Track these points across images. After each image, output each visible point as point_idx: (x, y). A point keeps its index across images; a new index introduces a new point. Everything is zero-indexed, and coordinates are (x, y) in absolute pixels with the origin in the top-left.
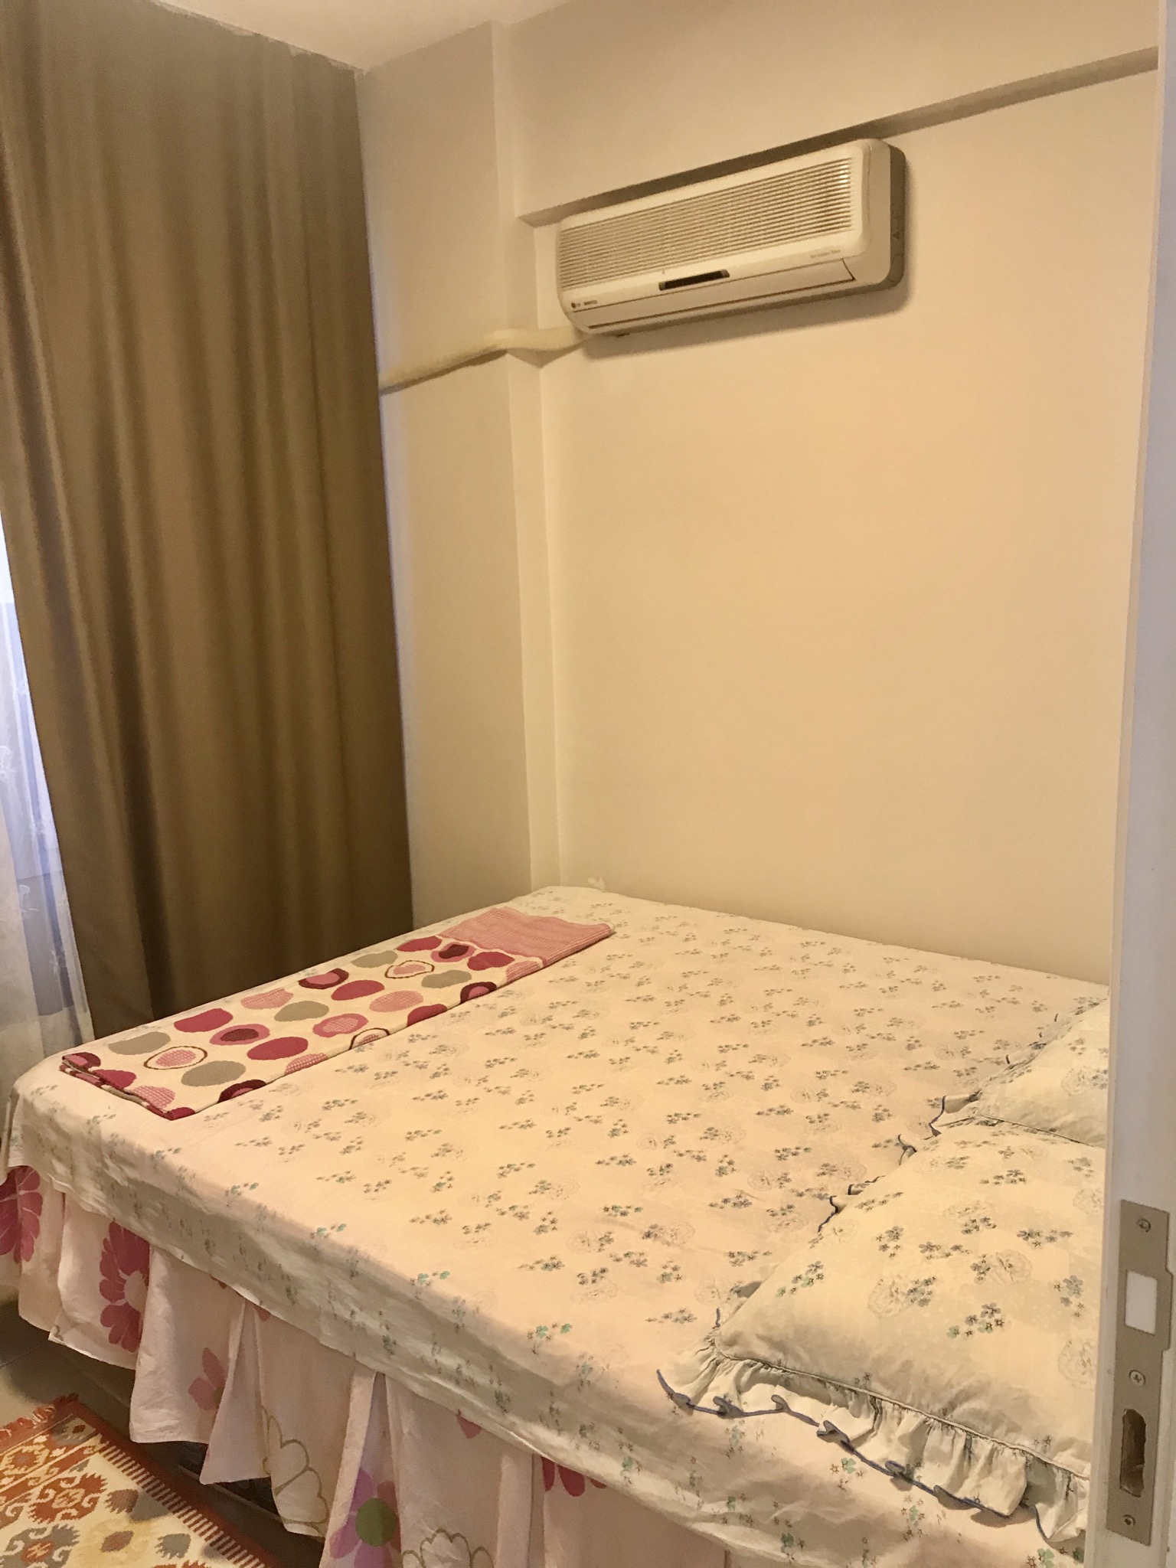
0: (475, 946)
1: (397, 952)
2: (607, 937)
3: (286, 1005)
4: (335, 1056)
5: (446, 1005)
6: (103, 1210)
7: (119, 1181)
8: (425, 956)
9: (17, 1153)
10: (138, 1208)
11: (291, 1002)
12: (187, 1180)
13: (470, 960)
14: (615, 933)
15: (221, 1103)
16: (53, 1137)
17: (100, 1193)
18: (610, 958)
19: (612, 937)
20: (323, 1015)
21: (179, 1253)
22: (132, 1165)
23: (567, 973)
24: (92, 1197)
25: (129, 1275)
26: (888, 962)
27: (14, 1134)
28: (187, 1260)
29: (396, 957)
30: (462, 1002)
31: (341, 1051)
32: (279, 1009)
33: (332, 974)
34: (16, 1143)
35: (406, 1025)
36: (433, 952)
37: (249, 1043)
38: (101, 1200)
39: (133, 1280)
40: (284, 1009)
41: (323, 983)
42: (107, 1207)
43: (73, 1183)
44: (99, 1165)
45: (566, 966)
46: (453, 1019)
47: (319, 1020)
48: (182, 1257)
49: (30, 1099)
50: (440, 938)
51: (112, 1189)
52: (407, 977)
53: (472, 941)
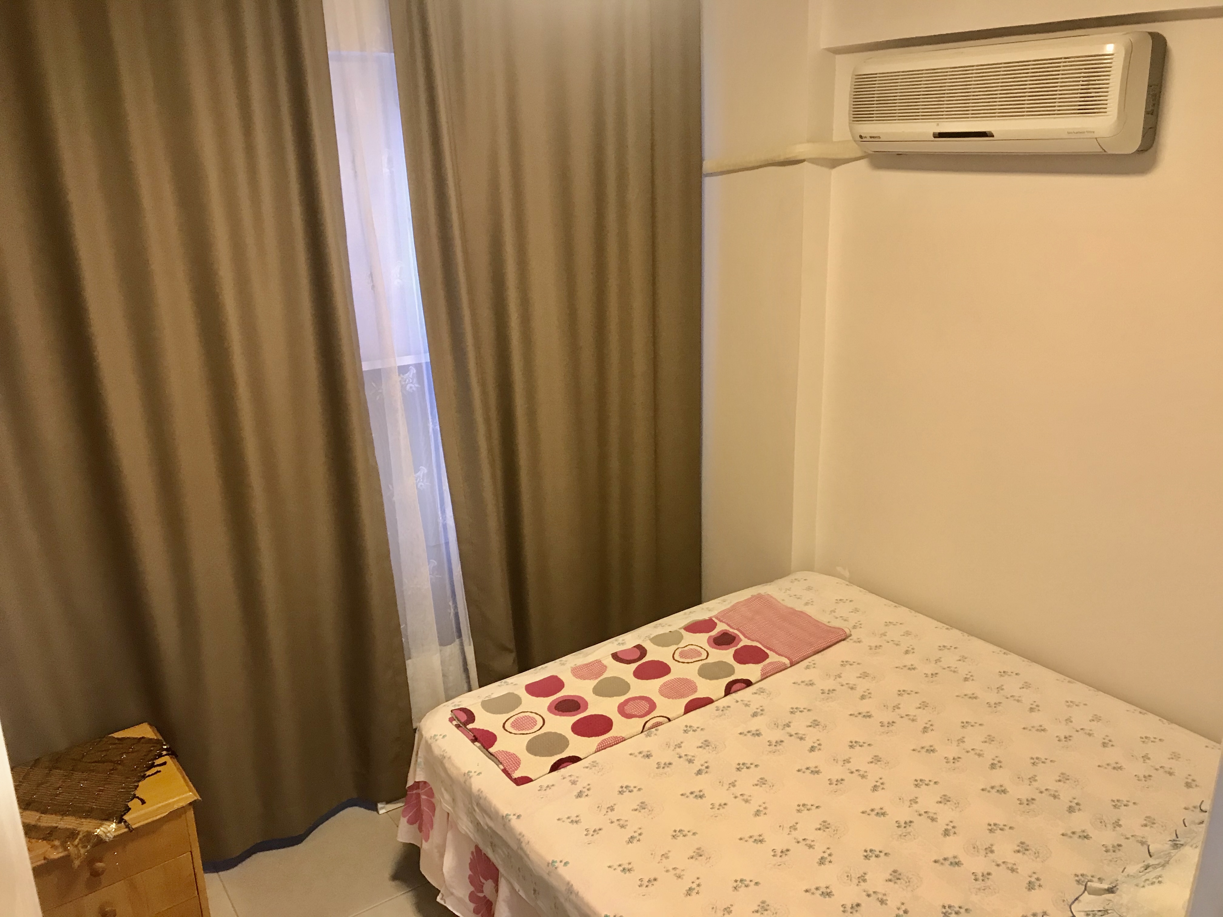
0: (742, 637)
1: (683, 632)
2: (844, 640)
3: (601, 678)
4: (631, 737)
5: (714, 698)
6: (471, 836)
7: (482, 824)
8: (702, 639)
9: (421, 772)
10: (493, 845)
11: (605, 676)
12: (523, 845)
13: (736, 651)
14: (850, 635)
15: (550, 774)
16: (443, 774)
17: (470, 824)
18: (843, 664)
19: (848, 640)
20: (624, 694)
21: (517, 887)
22: (490, 817)
23: (808, 675)
24: (465, 826)
25: (486, 881)
26: (1069, 706)
27: (419, 760)
28: (521, 893)
29: (681, 637)
30: (726, 695)
31: (635, 734)
32: (597, 681)
33: (635, 649)
34: (420, 766)
35: (683, 714)
36: (710, 637)
37: (574, 715)
38: (470, 829)
39: (488, 885)
40: (599, 682)
41: (628, 659)
42: (474, 835)
43: (453, 808)
44: (470, 806)
45: (808, 667)
46: (717, 713)
47: (622, 699)
48: (519, 891)
49: (430, 741)
50: (716, 621)
51: (478, 826)
52: (688, 663)
53: (738, 630)
